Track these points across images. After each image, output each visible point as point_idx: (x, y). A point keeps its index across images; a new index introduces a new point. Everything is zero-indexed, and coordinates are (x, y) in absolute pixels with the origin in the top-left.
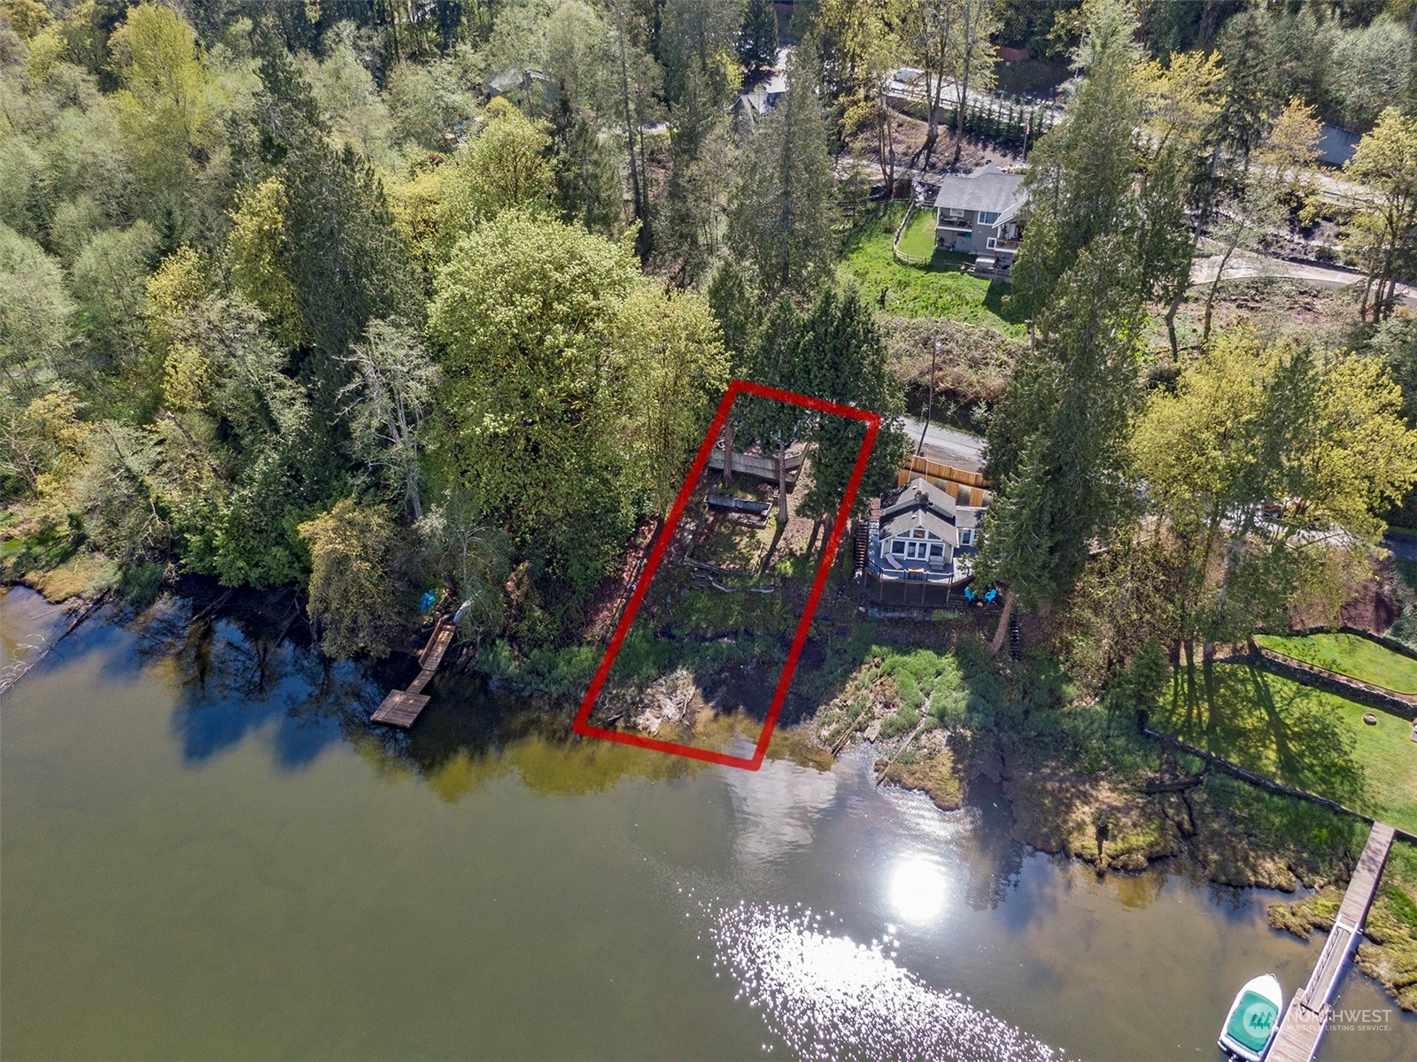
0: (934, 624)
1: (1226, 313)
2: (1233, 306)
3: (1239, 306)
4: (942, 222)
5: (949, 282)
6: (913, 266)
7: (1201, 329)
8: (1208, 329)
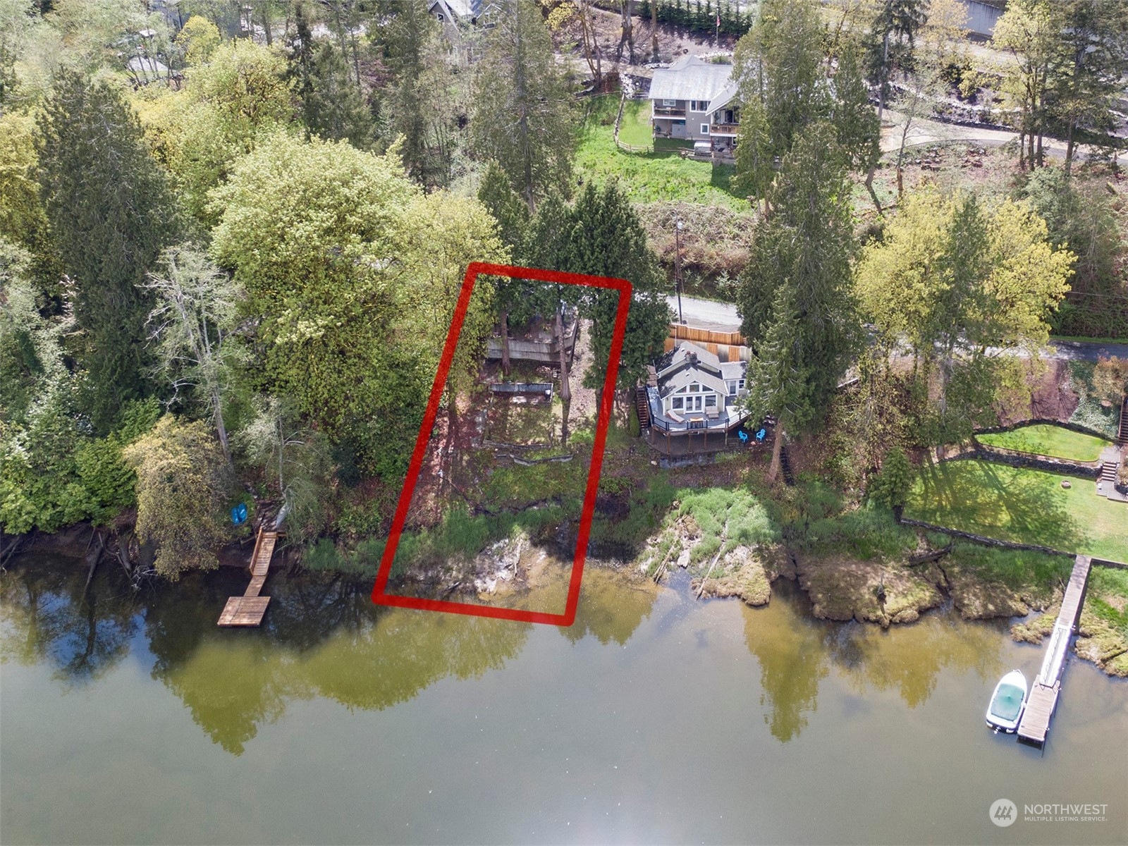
0: (717, 465)
1: (914, 175)
2: (919, 168)
3: (923, 168)
4: (657, 112)
5: (673, 167)
6: (636, 154)
7: (896, 191)
8: (901, 189)
